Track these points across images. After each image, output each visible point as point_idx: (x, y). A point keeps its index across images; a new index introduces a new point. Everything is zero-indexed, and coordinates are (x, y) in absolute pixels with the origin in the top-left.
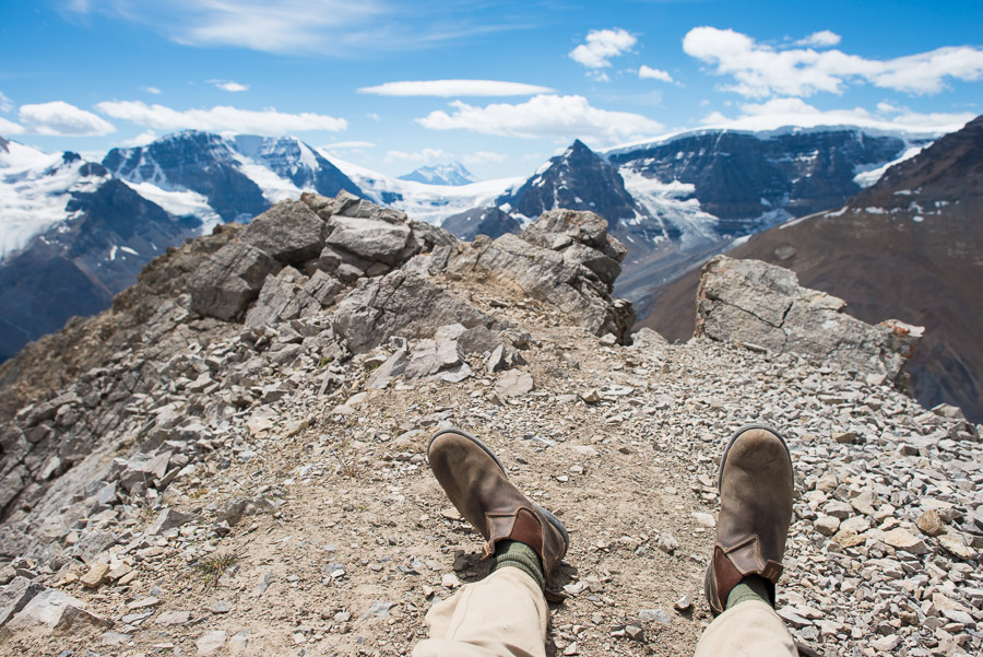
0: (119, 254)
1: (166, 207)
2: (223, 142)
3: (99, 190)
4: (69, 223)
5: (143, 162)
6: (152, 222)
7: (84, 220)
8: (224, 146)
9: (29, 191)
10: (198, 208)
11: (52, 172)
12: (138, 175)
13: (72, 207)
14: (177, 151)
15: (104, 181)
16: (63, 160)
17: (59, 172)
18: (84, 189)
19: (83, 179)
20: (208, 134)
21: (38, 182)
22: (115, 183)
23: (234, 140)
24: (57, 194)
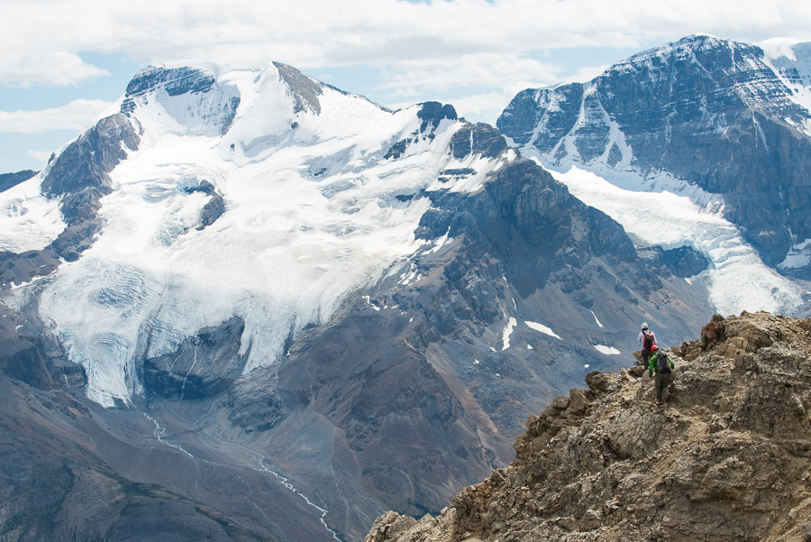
0: (520, 336)
1: (632, 225)
2: (766, 61)
3: (488, 186)
4: (421, 264)
5: (582, 119)
6: (597, 261)
7: (452, 256)
8: (768, 73)
9: (350, 194)
10: (701, 224)
11: (397, 149)
12: (572, 150)
13: (430, 227)
14: (661, 88)
15: (498, 165)
16: (418, 123)
17: (410, 149)
18: (457, 186)
19: (456, 164)
20: (731, 46)
21: (366, 173)
22: (521, 173)
23: (791, 56)
24: (403, 198)
